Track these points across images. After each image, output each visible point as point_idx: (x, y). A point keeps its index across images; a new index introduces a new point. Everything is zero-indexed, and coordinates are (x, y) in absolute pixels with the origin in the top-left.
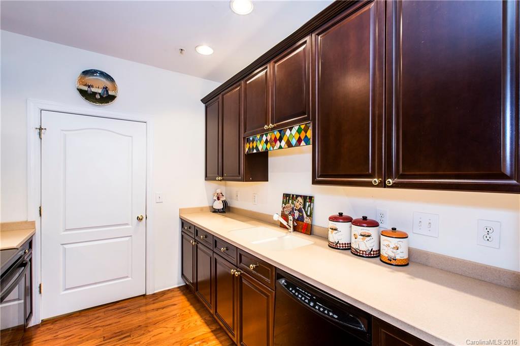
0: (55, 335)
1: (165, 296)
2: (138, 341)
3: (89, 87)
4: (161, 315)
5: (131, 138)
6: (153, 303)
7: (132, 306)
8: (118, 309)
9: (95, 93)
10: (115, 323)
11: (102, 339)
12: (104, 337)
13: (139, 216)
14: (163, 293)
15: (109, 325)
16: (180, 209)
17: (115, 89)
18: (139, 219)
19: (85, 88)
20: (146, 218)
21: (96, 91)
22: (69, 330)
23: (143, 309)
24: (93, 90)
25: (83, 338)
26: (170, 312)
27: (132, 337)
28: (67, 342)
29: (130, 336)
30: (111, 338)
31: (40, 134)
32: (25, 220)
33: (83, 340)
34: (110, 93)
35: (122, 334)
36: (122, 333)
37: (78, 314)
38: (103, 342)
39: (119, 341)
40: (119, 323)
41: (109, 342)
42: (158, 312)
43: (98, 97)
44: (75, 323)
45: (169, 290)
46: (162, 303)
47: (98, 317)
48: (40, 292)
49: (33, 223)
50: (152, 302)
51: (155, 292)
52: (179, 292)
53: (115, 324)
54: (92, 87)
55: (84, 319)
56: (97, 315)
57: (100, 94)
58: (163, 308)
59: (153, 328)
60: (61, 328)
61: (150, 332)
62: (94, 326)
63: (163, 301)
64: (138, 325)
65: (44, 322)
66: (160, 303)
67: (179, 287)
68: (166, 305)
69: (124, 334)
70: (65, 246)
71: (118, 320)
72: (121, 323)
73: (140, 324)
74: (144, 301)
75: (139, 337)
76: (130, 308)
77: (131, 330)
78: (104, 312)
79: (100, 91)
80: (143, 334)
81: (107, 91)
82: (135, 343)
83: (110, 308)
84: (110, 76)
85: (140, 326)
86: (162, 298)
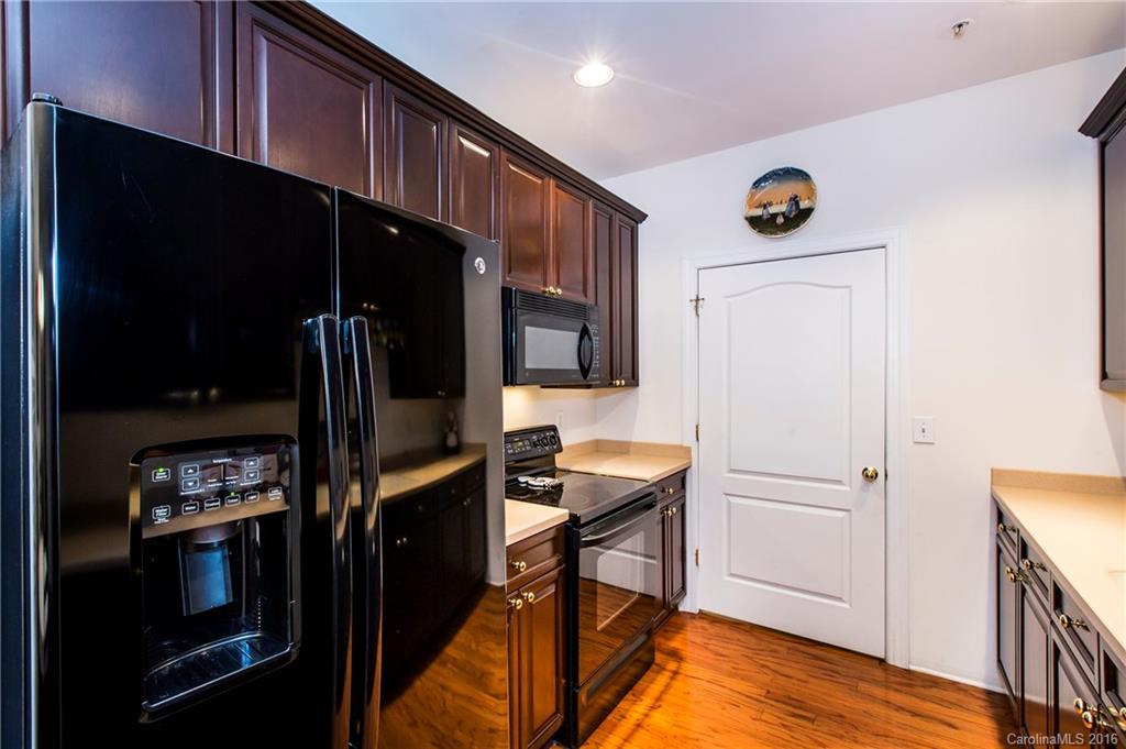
0: (707, 641)
1: (934, 691)
2: (825, 742)
3: (765, 206)
4: (903, 726)
5: (847, 290)
6: (896, 690)
7: (844, 666)
8: (816, 657)
9: (775, 216)
10: (799, 680)
11: (764, 692)
12: (768, 692)
13: (871, 469)
14: (934, 682)
15: (787, 676)
16: (992, 470)
17: (812, 193)
18: (870, 477)
19: (759, 212)
20: (886, 476)
21: (776, 211)
22: (725, 645)
23: (863, 686)
24: (772, 210)
25: (740, 672)
26: (931, 734)
27: (815, 727)
28: (716, 663)
29: (813, 721)
30: (778, 701)
31: (697, 308)
32: (679, 443)
33: (738, 675)
34: (804, 205)
35: (800, 708)
36: (800, 704)
37: (748, 628)
38: (762, 699)
39: (790, 715)
40: (804, 684)
41: (772, 706)
42: (897, 714)
43: (780, 220)
44: (739, 640)
45: (954, 683)
46: (918, 701)
47: (775, 651)
48: (697, 564)
49: (688, 450)
50: (896, 686)
51: (912, 668)
52: (983, 704)
53: (796, 682)
54: (770, 204)
55: (752, 642)
56: (775, 647)
57: (783, 214)
58: (915, 714)
59: (868, 741)
60: (717, 636)
61: (857, 742)
62: (762, 662)
63: (924, 699)
64: (839, 711)
65: (703, 615)
66: (914, 699)
67: (989, 693)
68: (926, 713)
69: (806, 710)
70: (730, 498)
71: (804, 677)
72: (810, 686)
73: (845, 714)
74: (879, 674)
75: (831, 738)
76: (839, 669)
77: (819, 712)
78: (789, 649)
79: (783, 208)
80: (841, 737)
81: (797, 204)
82: (816, 741)
83: (802, 648)
84: (801, 171)
85: (841, 716)
86: (922, 690)
